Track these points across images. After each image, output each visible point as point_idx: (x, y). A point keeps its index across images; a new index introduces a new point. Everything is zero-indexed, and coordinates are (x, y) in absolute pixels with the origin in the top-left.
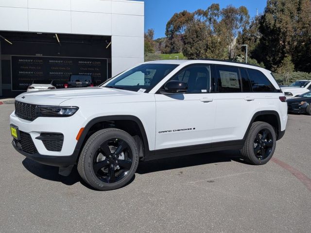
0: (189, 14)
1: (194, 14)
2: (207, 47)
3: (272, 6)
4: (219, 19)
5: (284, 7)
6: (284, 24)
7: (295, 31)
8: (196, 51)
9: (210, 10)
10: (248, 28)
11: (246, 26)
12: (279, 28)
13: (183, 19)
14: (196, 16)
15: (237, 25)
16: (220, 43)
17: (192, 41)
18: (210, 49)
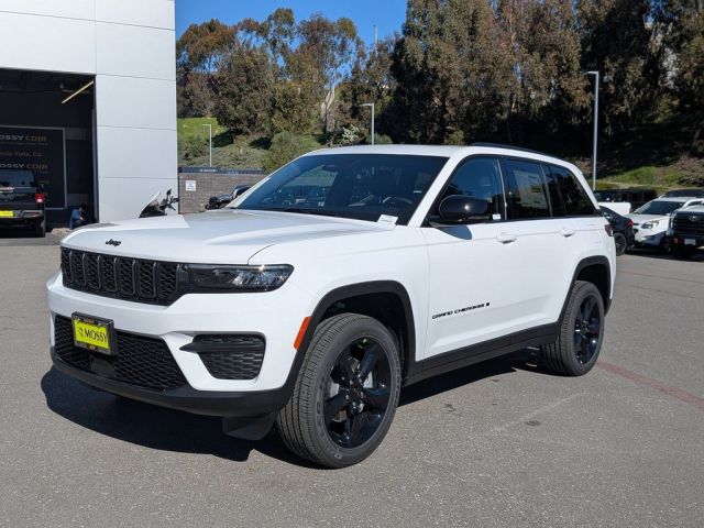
0: (225, 27)
1: (236, 28)
2: (273, 105)
3: (417, 22)
4: (295, 44)
5: (444, 26)
6: (445, 62)
7: (467, 76)
8: (248, 113)
9: (272, 22)
10: (363, 67)
11: (358, 61)
12: (434, 69)
13: (210, 38)
14: (240, 35)
15: (334, 58)
16: (302, 96)
17: (237, 91)
18: (280, 109)
